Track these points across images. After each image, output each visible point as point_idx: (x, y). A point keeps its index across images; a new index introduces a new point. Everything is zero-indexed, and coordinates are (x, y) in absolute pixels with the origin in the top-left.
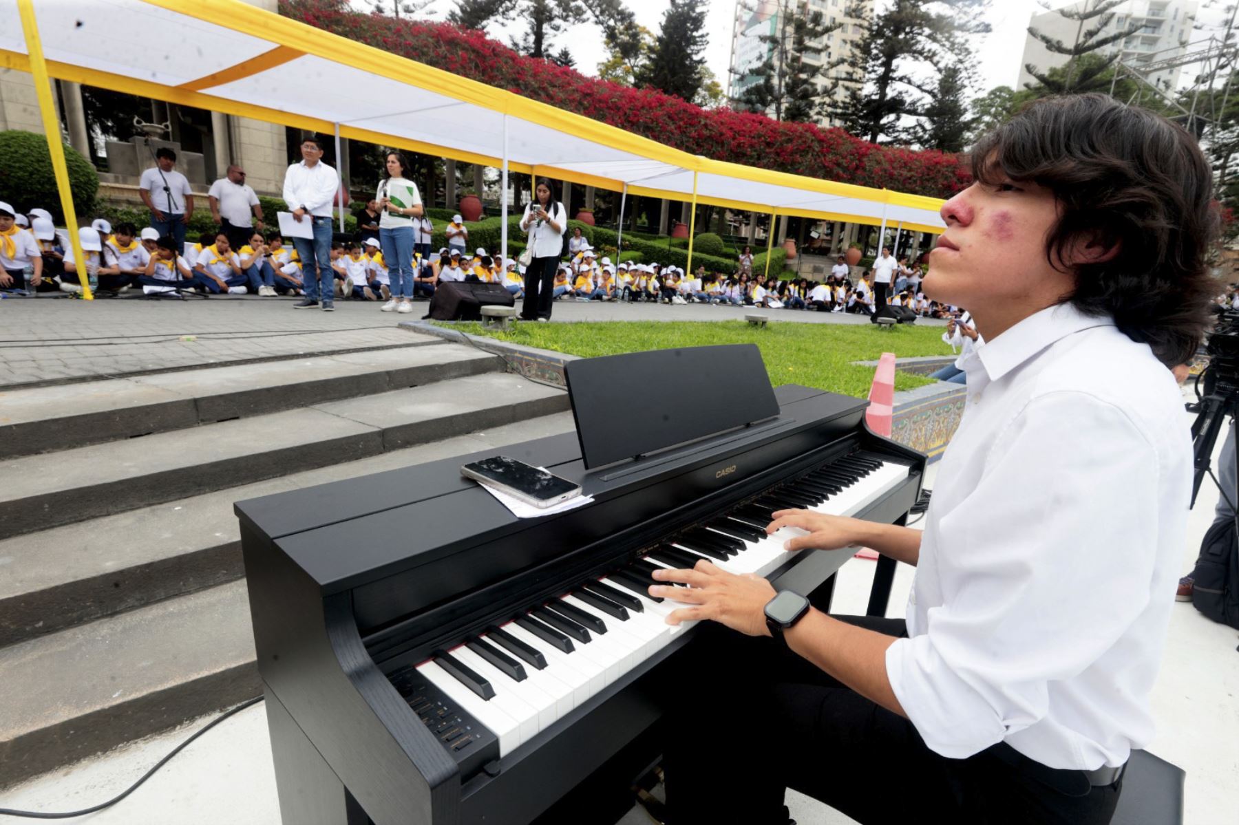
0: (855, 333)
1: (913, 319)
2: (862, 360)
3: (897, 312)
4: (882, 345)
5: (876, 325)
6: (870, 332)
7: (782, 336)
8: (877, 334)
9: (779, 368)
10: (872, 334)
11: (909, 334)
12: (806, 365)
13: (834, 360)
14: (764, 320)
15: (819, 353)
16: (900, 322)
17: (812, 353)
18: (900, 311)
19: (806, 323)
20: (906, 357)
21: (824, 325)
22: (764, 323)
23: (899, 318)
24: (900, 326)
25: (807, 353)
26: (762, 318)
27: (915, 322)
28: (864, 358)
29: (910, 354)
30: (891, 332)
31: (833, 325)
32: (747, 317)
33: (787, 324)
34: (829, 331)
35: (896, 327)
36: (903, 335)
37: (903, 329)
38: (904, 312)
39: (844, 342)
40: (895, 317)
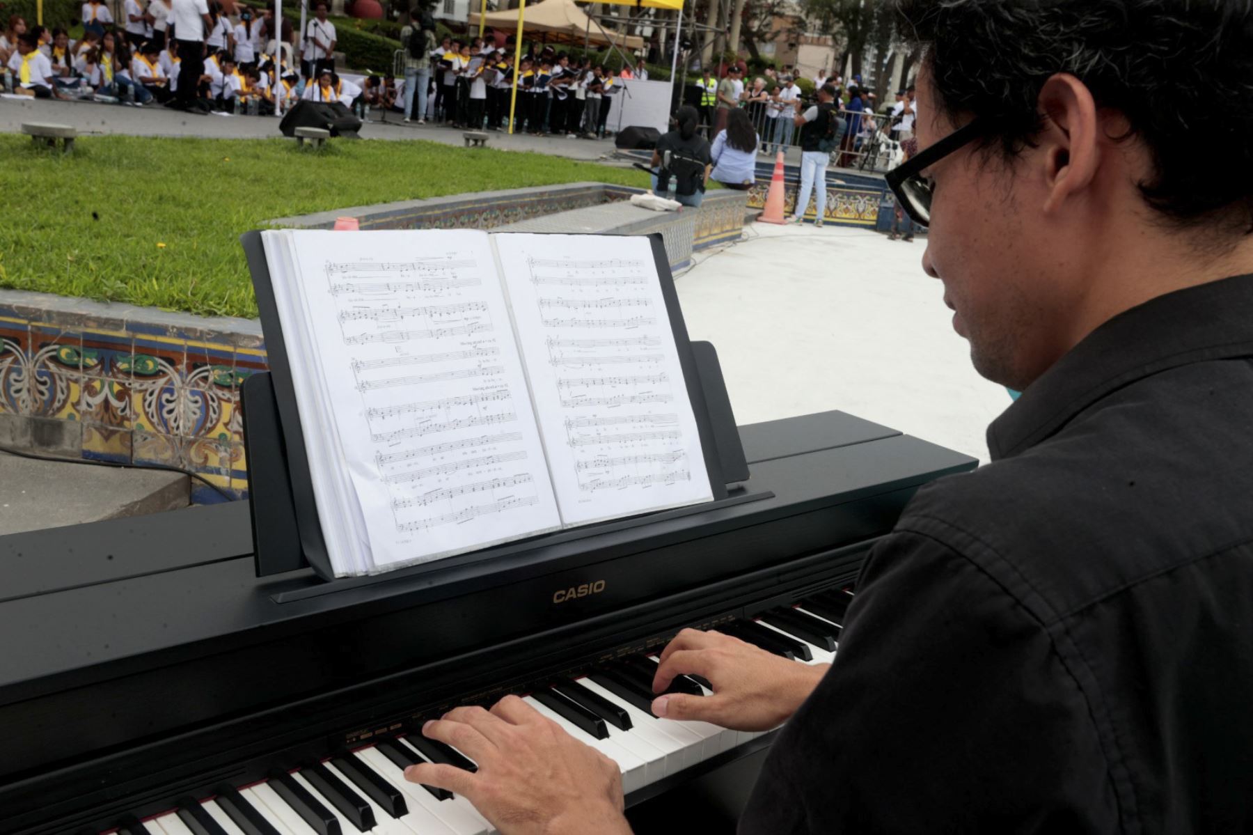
0: (258, 157)
1: (357, 127)
2: (284, 216)
3: (325, 114)
4: (313, 184)
5: (293, 140)
6: (285, 155)
7: (115, 171)
8: (297, 158)
9: (132, 241)
10: (290, 162)
11: (356, 158)
12: (183, 232)
13: (235, 219)
14: (69, 135)
15: (201, 205)
16: (334, 133)
17: (188, 206)
18: (331, 112)
19: (155, 138)
20: (359, 204)
21: (192, 142)
22: (68, 141)
23: (331, 126)
24: (335, 141)
25: (178, 205)
26: (63, 130)
27: (360, 133)
28: (287, 211)
29: (365, 199)
30: (322, 154)
31: (210, 141)
32: (28, 129)
33: (119, 140)
34: (206, 156)
35: (329, 145)
36: (344, 160)
37: (342, 148)
38: (340, 115)
39: (242, 178)
40: (325, 127)
